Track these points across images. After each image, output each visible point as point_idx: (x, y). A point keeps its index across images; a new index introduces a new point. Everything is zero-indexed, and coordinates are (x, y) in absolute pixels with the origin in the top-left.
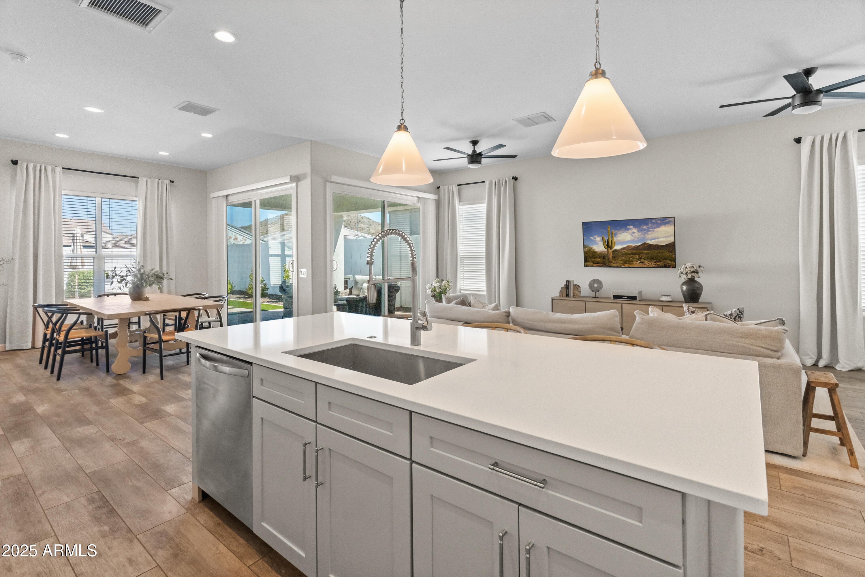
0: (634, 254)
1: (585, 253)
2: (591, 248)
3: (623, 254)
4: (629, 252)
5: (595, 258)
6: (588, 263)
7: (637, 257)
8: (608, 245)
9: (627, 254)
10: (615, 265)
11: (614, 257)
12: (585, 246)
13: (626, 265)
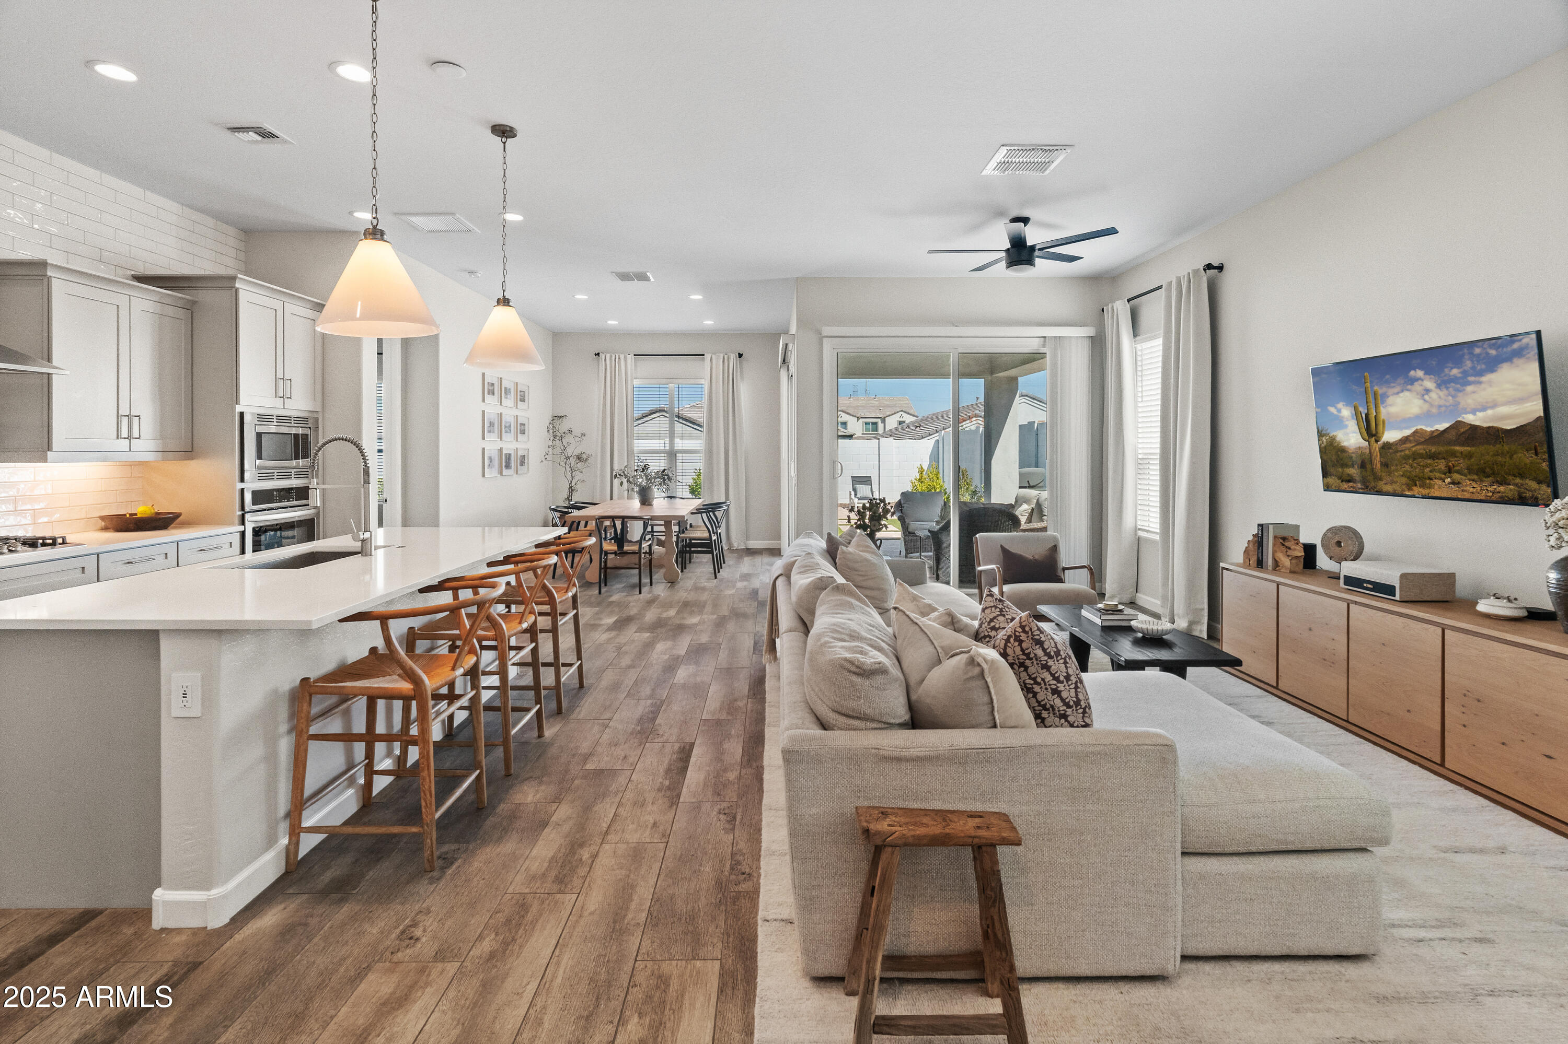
0: (1433, 456)
1: (1323, 451)
2: (1333, 439)
3: (1406, 458)
4: (1420, 449)
5: (1344, 465)
6: (1330, 480)
7: (1442, 465)
8: (1370, 430)
9: (1415, 456)
10: (1389, 488)
11: (1385, 465)
12: (1320, 434)
13: (1416, 490)
